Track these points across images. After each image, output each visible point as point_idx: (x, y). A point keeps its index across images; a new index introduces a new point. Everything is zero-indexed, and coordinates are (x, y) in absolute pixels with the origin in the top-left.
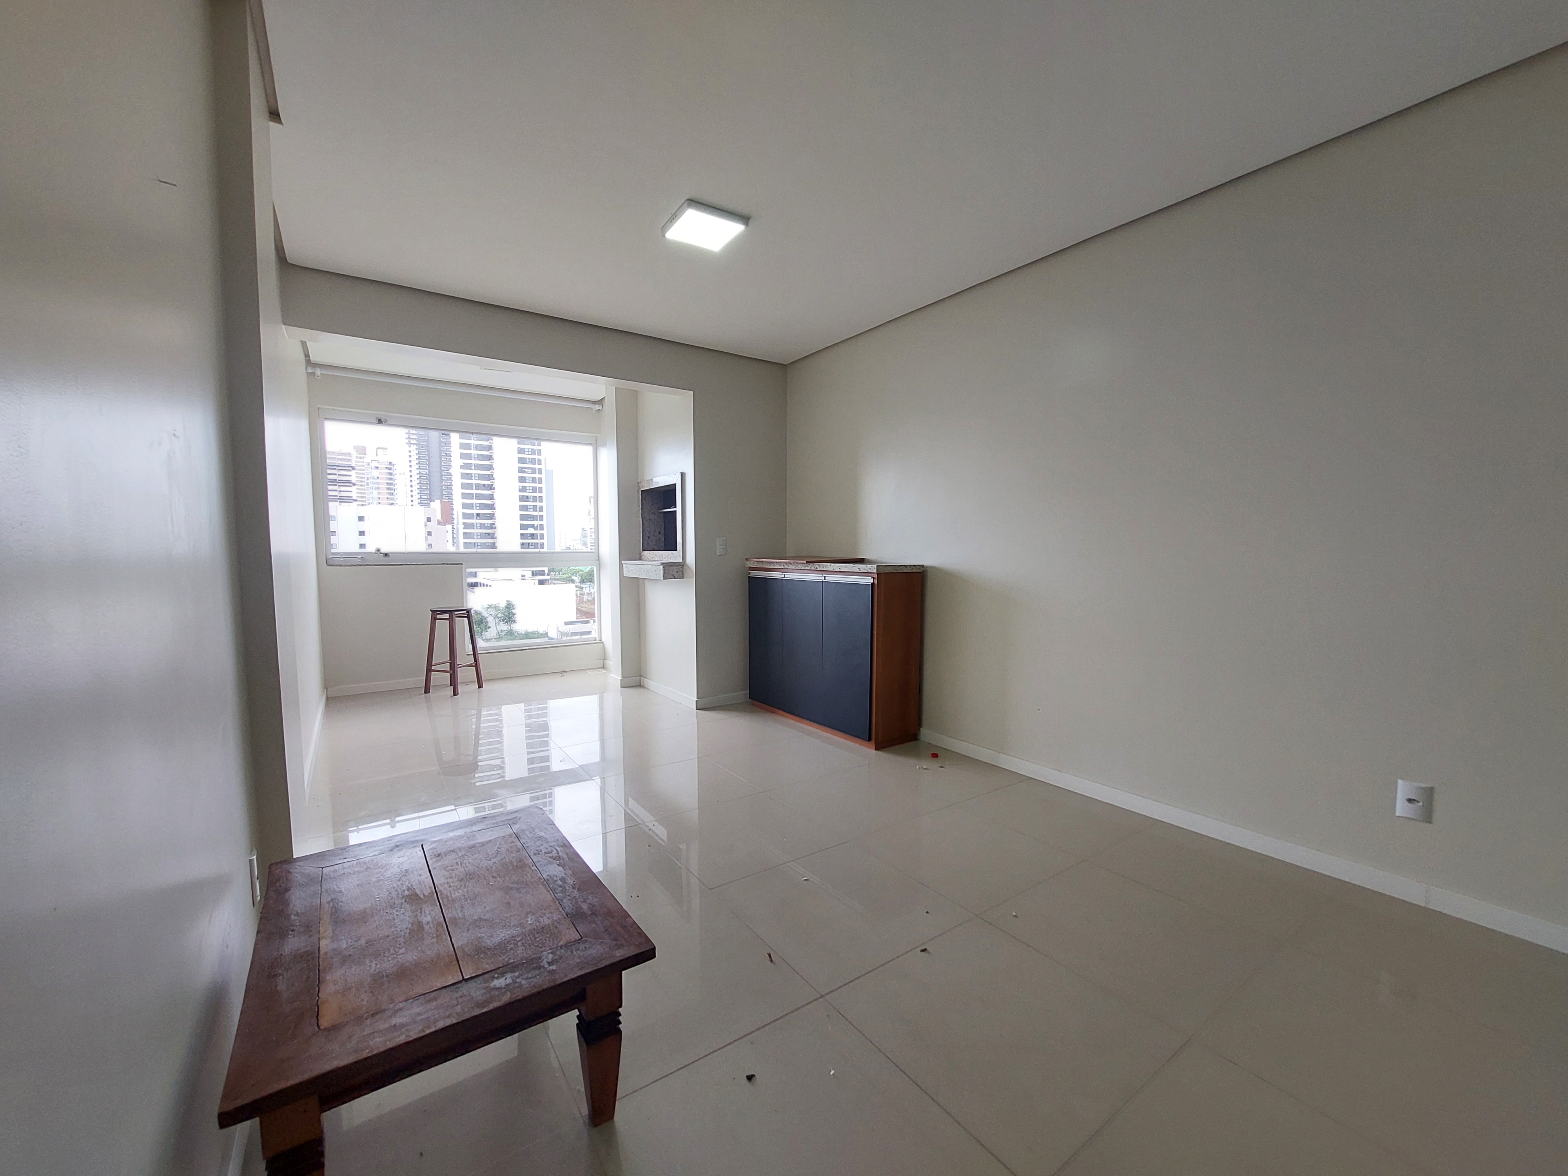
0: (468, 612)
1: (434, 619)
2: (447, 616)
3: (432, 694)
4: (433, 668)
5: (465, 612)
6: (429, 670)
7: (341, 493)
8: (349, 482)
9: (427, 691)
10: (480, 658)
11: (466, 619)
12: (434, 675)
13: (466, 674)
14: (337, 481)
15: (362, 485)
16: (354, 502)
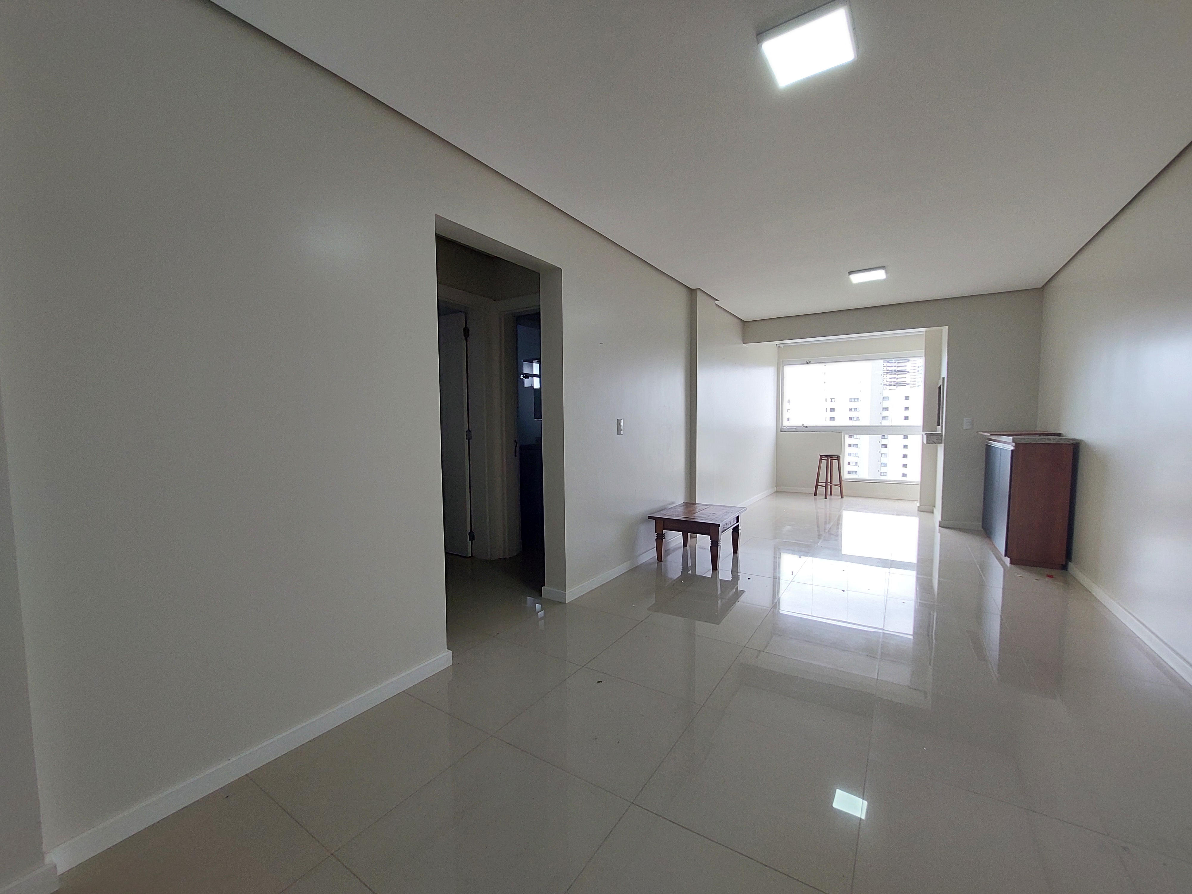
0: (838, 457)
1: (821, 459)
2: (826, 458)
3: (817, 497)
4: (819, 484)
5: (837, 457)
6: (817, 485)
7: (898, 379)
8: (905, 371)
9: (815, 495)
10: (843, 483)
11: (837, 461)
12: (820, 488)
13: (836, 490)
14: (896, 371)
15: (914, 373)
16: (907, 385)
